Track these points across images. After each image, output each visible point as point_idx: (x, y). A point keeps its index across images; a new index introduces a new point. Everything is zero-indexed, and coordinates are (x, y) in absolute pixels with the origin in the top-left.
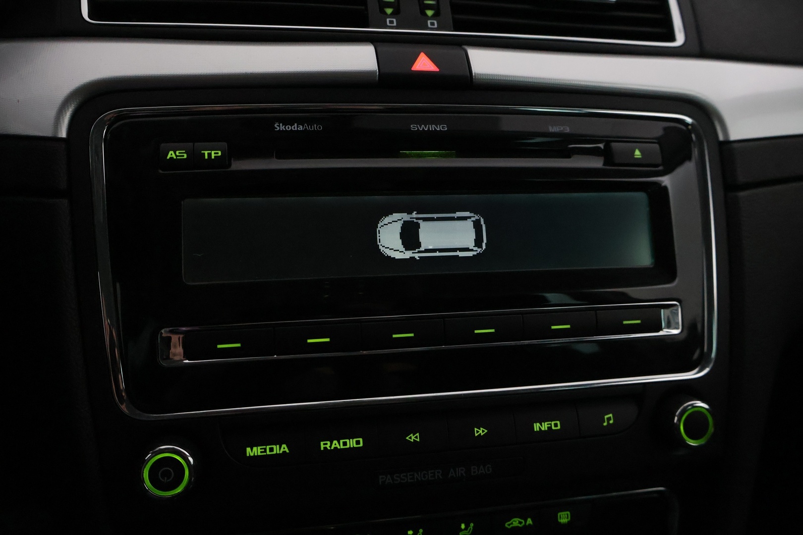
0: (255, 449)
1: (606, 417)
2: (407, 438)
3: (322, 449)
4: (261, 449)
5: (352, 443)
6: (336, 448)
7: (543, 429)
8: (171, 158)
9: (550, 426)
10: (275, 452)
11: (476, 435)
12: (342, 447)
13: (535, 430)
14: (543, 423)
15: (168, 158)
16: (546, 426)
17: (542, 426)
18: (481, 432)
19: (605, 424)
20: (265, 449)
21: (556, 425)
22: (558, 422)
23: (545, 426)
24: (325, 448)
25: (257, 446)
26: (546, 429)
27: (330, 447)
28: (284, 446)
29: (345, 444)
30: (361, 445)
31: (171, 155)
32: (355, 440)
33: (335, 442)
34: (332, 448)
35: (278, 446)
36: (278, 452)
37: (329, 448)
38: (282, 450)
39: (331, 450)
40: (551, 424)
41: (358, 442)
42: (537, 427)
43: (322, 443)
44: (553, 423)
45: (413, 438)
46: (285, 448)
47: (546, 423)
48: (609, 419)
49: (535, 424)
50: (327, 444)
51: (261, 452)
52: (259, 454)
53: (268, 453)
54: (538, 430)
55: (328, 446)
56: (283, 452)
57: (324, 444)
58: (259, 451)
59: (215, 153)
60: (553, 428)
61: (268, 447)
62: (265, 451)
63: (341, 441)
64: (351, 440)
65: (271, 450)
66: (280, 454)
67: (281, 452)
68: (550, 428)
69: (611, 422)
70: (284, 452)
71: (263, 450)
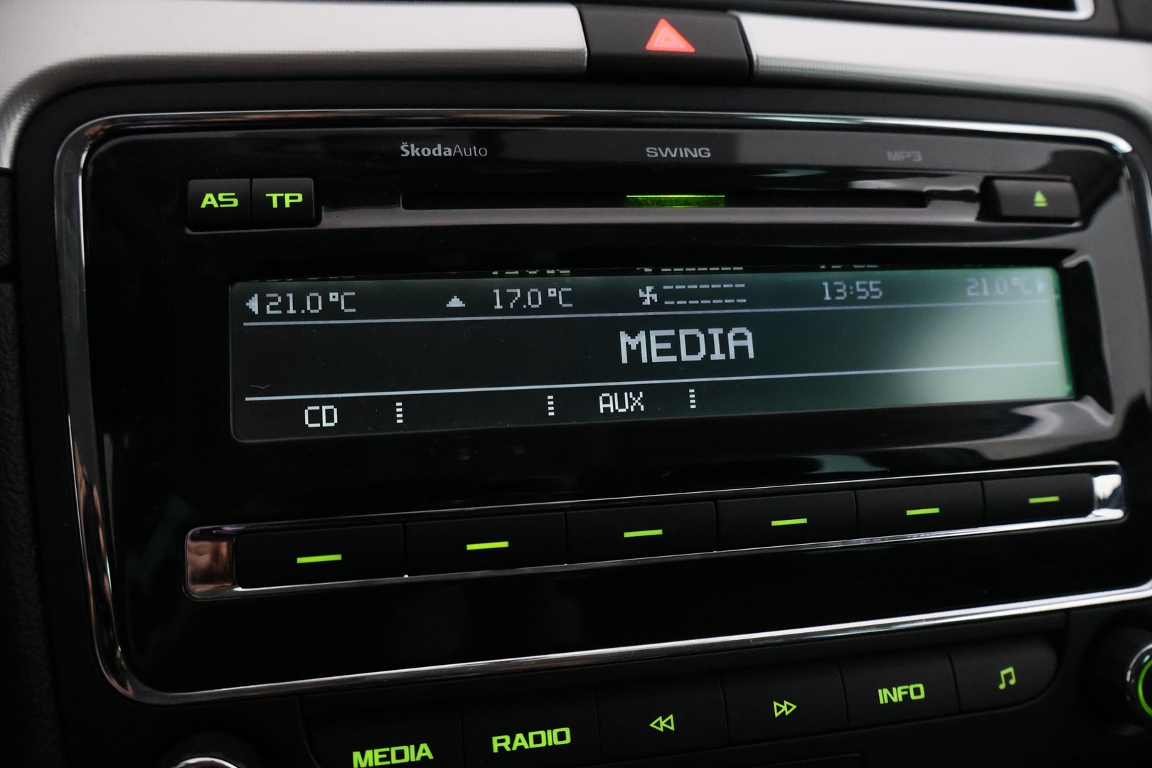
0: (369, 753)
1: (1003, 673)
2: (652, 725)
3: (495, 750)
4: (380, 753)
5: (550, 738)
6: (520, 748)
7: (895, 699)
8: (210, 207)
9: (906, 693)
10: (406, 760)
11: (777, 714)
12: (532, 745)
13: (882, 702)
14: (894, 689)
15: (203, 206)
16: (901, 694)
17: (888, 696)
18: (785, 708)
19: (1002, 686)
20: (388, 754)
21: (917, 692)
22: (921, 686)
23: (898, 694)
24: (501, 749)
25: (373, 749)
26: (901, 699)
27: (511, 746)
28: (424, 746)
29: (537, 739)
30: (568, 740)
31: (210, 200)
32: (556, 731)
33: (520, 736)
34: (514, 748)
35: (412, 747)
36: (413, 759)
37: (508, 749)
38: (420, 754)
39: (512, 751)
40: (908, 690)
41: (562, 736)
42: (883, 695)
43: (495, 739)
44: (911, 688)
45: (663, 724)
46: (425, 751)
47: (900, 688)
48: (1008, 677)
49: (880, 691)
50: (503, 741)
51: (381, 760)
52: (378, 763)
53: (394, 761)
54: (886, 701)
55: (506, 745)
56: (422, 757)
57: (499, 741)
58: (377, 757)
59: (291, 198)
60: (913, 697)
61: (393, 750)
62: (389, 758)
63: (531, 735)
64: (549, 732)
65: (400, 755)
66: (416, 762)
67: (418, 758)
68: (906, 697)
69: (1012, 682)
70: (425, 758)
71: (385, 756)
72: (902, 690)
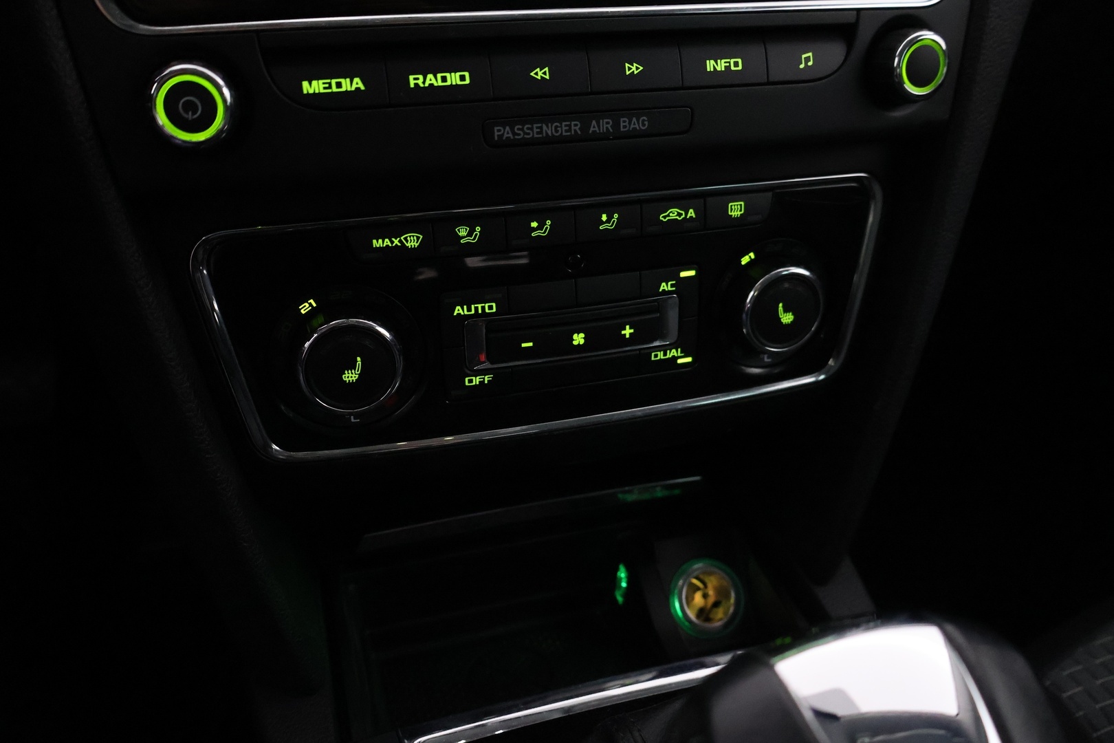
0: (314, 83)
1: (804, 56)
2: (532, 74)
3: (412, 85)
4: (324, 83)
5: (454, 79)
6: (431, 85)
7: (719, 69)
9: (728, 64)
10: (343, 89)
11: (628, 73)
12: (440, 83)
13: (708, 70)
14: (719, 61)
16: (723, 65)
17: (714, 66)
18: (634, 68)
19: (802, 66)
20: (330, 84)
21: (736, 64)
22: (740, 61)
23: (721, 65)
24: (416, 85)
25: (318, 79)
26: (723, 69)
27: (424, 83)
28: (357, 80)
29: (444, 79)
30: (467, 81)
32: (458, 74)
33: (430, 76)
34: (427, 85)
35: (348, 80)
36: (349, 89)
37: (422, 85)
38: (354, 86)
39: (424, 87)
40: (729, 62)
41: (462, 78)
42: (710, 65)
43: (411, 77)
44: (732, 61)
45: (540, 74)
46: (358, 83)
47: (723, 61)
48: (807, 59)
49: (708, 61)
50: (418, 79)
51: (325, 88)
52: (322, 91)
53: (334, 89)
54: (712, 70)
55: (420, 82)
56: (356, 88)
57: (415, 79)
58: (322, 86)
60: (733, 68)
61: (334, 82)
62: (330, 87)
63: (439, 76)
64: (453, 74)
65: (339, 85)
66: (351, 91)
67: (353, 89)
68: (728, 68)
69: (810, 63)
70: (358, 89)
71: (327, 85)
72: (725, 62)
